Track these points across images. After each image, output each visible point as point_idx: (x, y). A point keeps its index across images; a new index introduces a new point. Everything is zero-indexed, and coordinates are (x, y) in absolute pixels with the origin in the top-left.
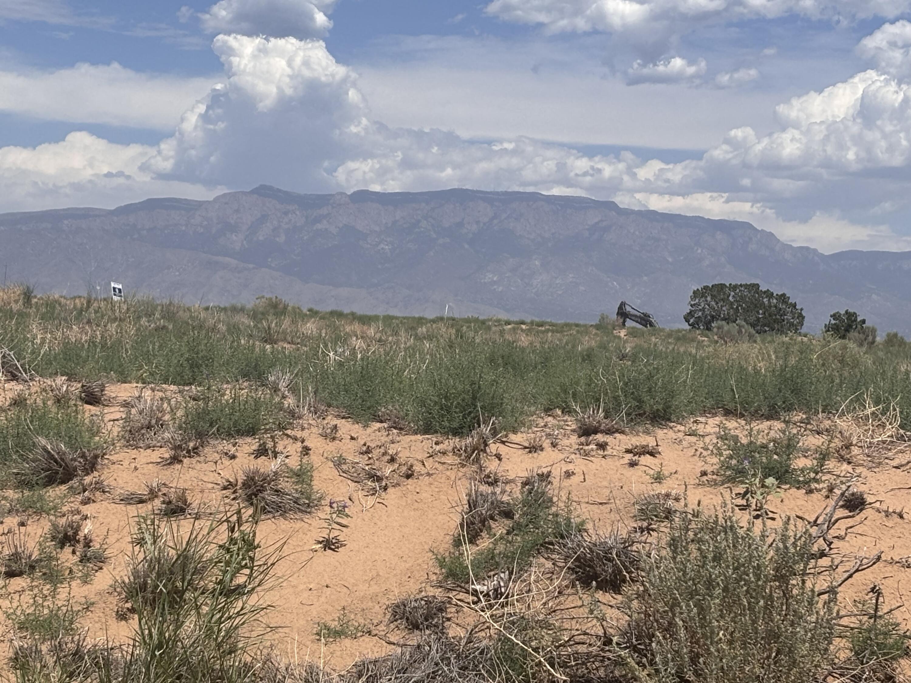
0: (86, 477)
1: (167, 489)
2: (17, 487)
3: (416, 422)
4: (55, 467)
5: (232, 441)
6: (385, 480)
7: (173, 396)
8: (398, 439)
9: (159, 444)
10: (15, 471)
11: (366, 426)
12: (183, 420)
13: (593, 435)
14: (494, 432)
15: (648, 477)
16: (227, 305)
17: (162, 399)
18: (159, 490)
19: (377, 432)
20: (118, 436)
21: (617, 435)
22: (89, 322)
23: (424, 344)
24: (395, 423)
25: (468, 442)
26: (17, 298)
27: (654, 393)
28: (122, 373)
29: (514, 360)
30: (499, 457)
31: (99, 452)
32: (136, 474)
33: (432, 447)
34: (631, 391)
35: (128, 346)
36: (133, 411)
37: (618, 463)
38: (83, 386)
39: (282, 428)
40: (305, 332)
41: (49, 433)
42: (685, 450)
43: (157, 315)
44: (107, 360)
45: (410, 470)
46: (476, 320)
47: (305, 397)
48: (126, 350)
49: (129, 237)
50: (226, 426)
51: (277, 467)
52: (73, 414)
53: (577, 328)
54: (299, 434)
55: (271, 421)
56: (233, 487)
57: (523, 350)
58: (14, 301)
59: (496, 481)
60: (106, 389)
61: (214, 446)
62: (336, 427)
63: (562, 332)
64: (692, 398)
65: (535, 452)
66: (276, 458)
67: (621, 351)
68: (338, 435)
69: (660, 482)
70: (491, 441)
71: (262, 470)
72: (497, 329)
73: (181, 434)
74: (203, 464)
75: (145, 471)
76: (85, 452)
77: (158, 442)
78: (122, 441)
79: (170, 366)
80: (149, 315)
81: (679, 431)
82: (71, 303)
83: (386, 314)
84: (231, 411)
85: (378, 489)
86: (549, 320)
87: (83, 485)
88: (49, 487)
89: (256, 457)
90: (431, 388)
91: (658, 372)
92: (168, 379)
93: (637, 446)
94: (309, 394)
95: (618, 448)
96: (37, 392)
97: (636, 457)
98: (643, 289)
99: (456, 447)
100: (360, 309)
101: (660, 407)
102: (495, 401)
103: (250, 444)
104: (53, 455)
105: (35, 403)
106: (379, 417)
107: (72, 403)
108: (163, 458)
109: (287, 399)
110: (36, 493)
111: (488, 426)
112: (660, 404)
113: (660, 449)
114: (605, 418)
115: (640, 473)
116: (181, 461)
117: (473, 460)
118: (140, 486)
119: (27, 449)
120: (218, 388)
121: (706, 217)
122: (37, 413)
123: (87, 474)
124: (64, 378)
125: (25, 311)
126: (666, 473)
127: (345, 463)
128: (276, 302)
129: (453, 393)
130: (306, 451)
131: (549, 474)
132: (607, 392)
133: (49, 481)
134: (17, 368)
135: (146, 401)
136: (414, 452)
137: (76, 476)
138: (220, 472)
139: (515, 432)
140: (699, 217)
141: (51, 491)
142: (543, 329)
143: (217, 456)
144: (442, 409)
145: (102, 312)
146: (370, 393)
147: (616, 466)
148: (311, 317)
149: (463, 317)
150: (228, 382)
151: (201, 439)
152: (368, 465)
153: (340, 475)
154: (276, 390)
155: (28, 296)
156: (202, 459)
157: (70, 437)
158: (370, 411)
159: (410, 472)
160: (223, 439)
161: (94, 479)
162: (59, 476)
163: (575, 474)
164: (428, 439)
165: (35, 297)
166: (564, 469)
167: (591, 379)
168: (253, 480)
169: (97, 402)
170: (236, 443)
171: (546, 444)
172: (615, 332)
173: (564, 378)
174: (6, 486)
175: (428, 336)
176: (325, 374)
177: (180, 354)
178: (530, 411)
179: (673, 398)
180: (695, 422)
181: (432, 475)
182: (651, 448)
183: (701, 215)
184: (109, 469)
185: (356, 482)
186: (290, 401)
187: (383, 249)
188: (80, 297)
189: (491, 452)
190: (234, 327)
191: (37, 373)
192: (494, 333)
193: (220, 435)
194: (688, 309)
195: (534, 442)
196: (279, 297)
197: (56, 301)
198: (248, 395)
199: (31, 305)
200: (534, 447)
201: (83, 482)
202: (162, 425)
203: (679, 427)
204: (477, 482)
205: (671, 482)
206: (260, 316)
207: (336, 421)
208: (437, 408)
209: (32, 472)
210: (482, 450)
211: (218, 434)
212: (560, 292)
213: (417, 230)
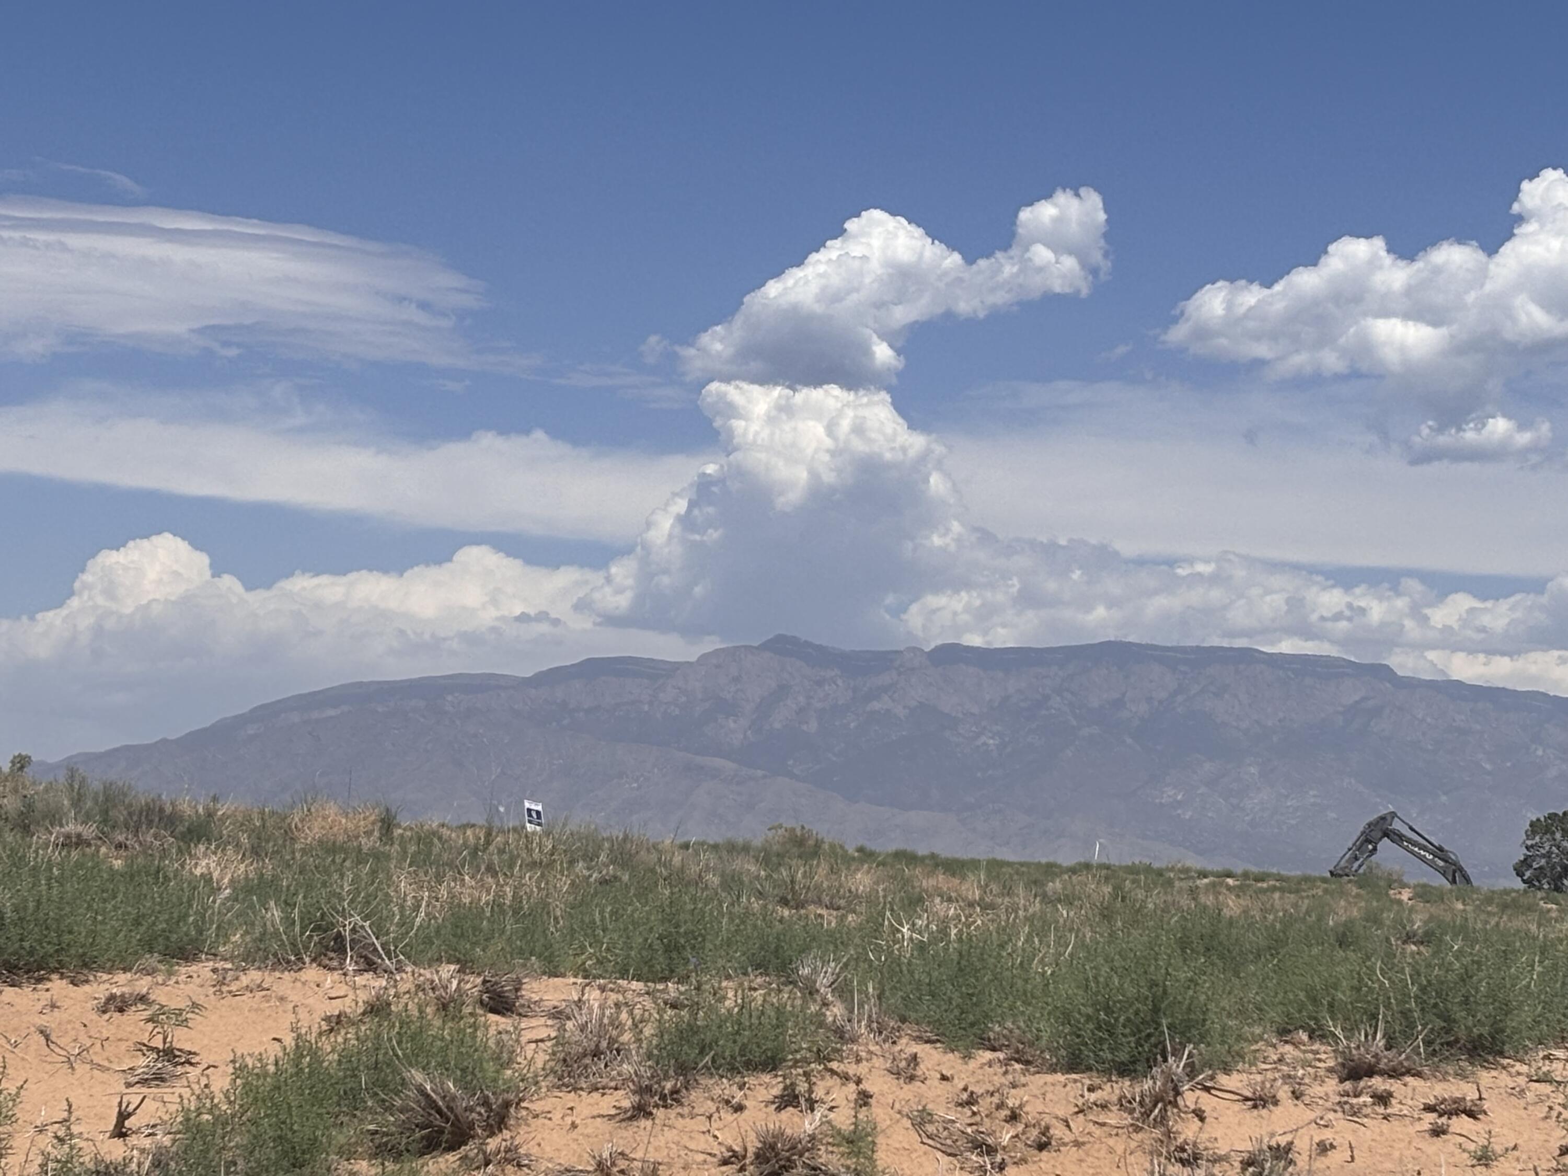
0: (489, 1140)
1: (627, 1163)
2: (374, 1156)
3: (1054, 1051)
4: (438, 1121)
5: (737, 1080)
6: (1000, 1152)
7: (637, 1000)
8: (1023, 1080)
9: (613, 1084)
10: (371, 1127)
11: (967, 1057)
12: (654, 1042)
13: (1366, 1079)
14: (1192, 1071)
15: (1466, 1155)
16: (720, 840)
17: (617, 1005)
18: (613, 1164)
19: (986, 1067)
20: (543, 1069)
21: (1408, 1079)
22: (490, 869)
23: (1057, 910)
24: (1017, 1051)
25: (1146, 1087)
26: (370, 827)
27: (1474, 1006)
28: (550, 960)
29: (1220, 943)
30: (1200, 1115)
31: (511, 1096)
32: (574, 1134)
33: (1082, 1096)
34: (1433, 1001)
35: (558, 913)
36: (569, 1025)
37: (1411, 1130)
38: (485, 982)
39: (821, 1057)
40: (853, 889)
41: (428, 1063)
42: (1530, 1108)
43: (603, 858)
44: (524, 936)
45: (1044, 1134)
46: (1148, 869)
47: (861, 1005)
48: (556, 919)
49: (554, 724)
50: (727, 1053)
51: (813, 1127)
52: (469, 1030)
53: (1325, 885)
54: (852, 1069)
55: (804, 1046)
56: (740, 1161)
57: (1231, 922)
58: (364, 833)
59: (1196, 1157)
60: (524, 986)
61: (707, 1089)
62: (915, 1057)
63: (1297, 891)
64: (1539, 1016)
65: (1264, 1107)
66: (812, 1110)
67: (1404, 928)
68: (919, 1073)
69: (1486, 1165)
70: (1186, 1087)
71: (789, 1132)
72: (1185, 885)
73: (650, 1067)
74: (688, 1120)
75: (589, 1131)
76: (488, 1097)
77: (611, 1080)
78: (550, 1078)
79: (631, 948)
80: (590, 857)
81: (1519, 1074)
82: (458, 837)
83: (991, 856)
84: (736, 1028)
85: (989, 1167)
86: (1275, 871)
87: (485, 1153)
88: (428, 1156)
89: (779, 1109)
90: (1081, 992)
91: (1479, 969)
92: (627, 971)
93: (1445, 1100)
94: (869, 999)
95: (1410, 1102)
96: (408, 992)
97: (1444, 1120)
98: (1440, 818)
99: (1125, 1097)
100: (947, 848)
101: (1485, 1031)
102: (1192, 1016)
103: (767, 1086)
104: (434, 1101)
105: (406, 1011)
106: (989, 1040)
107: (467, 1010)
108: (619, 1108)
109: (831, 1007)
110: (407, 1166)
111: (1181, 1059)
112: (1483, 1025)
113: (1486, 1105)
114: (1387, 1049)
115: (1451, 1148)
116: (651, 1114)
117: (1155, 1120)
118: (580, 1156)
119: (391, 1091)
120: (713, 987)
121: (1552, 694)
122: (409, 1028)
123: (492, 1134)
124: (452, 967)
125: (382, 849)
126: (1498, 1149)
127: (930, 1122)
128: (803, 835)
129: (1120, 1001)
130: (864, 1099)
131: (1289, 1147)
132: (1390, 1003)
133: (427, 1147)
134: (376, 950)
135: (591, 1009)
136: (1051, 1104)
137: (473, 1137)
138: (717, 1133)
139: (1227, 1071)
140: (1538, 692)
141: (430, 1163)
142: (1265, 885)
143: (711, 1106)
144: (1099, 1028)
145: (511, 852)
146: (974, 999)
147: (1408, 1134)
148: (862, 861)
149: (1124, 864)
150: (729, 977)
151: (685, 1075)
152: (971, 1125)
153: (922, 1143)
154: (811, 991)
155: (387, 824)
156: (686, 1110)
157: (464, 1070)
158: (975, 1030)
159: (1044, 1139)
160: (722, 1077)
161: (504, 1144)
162: (446, 1137)
163: (1334, 1147)
164: (1075, 1081)
165: (398, 826)
166: (1317, 1139)
167: (1360, 980)
168: (773, 1149)
169: (508, 1010)
170: (745, 1084)
171: (1284, 1093)
172: (1392, 892)
173: (1312, 976)
174: (355, 1152)
175: (1067, 896)
176: (895, 962)
177: (648, 927)
178: (1252, 1034)
179: (1506, 1015)
180: (1547, 1057)
181: (1083, 1144)
182: (1469, 1104)
183: (1541, 690)
184: (529, 1125)
185: (950, 1155)
186: (836, 1012)
187: (985, 744)
188: (473, 826)
189: (1186, 1106)
190: (733, 877)
191: (409, 958)
192: (1180, 891)
193: (717, 1069)
194: (1520, 854)
195: (1262, 1090)
196: (807, 827)
197: (434, 833)
198: (764, 1001)
199: (392, 839)
200: (1261, 1099)
201: (484, 1147)
202: (618, 1051)
203: (1519, 1067)
204: (1163, 1160)
205: (1507, 1165)
206: (774, 859)
207: (916, 1048)
208: (1091, 1026)
209: (400, 1130)
210: (1170, 1102)
211: (714, 1068)
212: (1293, 822)
213: (1044, 712)
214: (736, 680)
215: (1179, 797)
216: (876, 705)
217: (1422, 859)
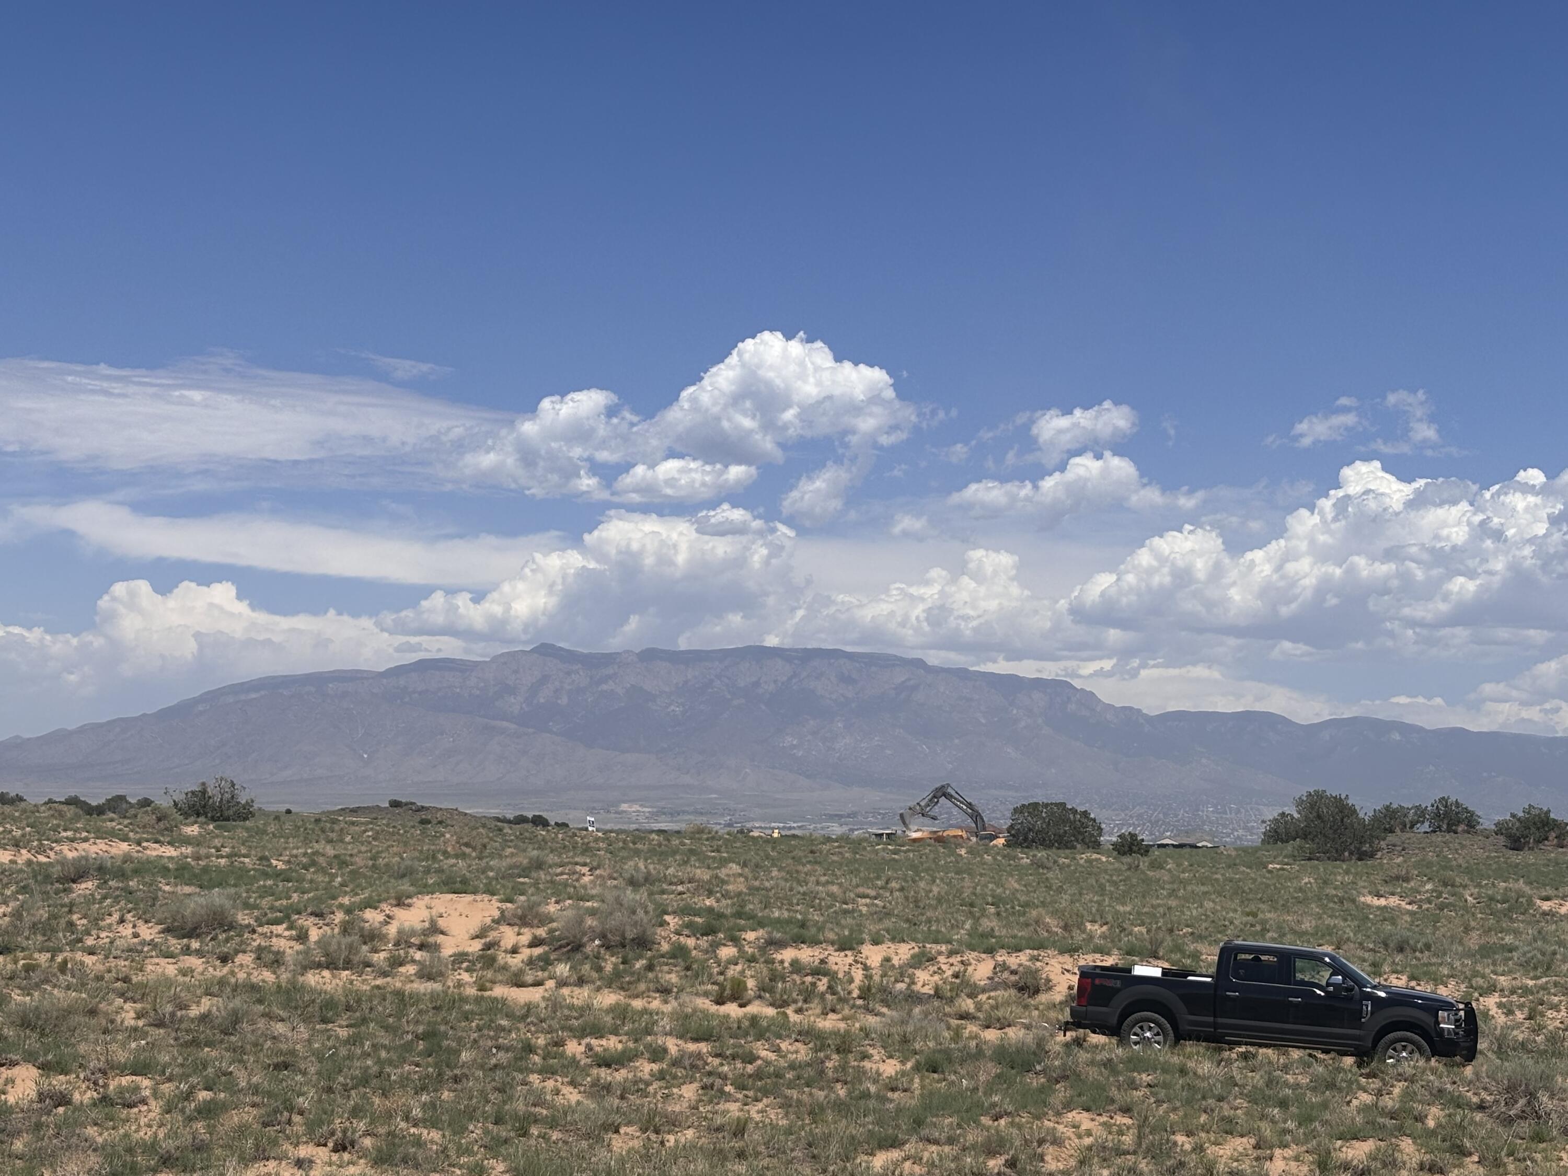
49: (399, 701)
187: (673, 711)
212: (865, 757)
213: (710, 690)
214: (516, 672)
215: (795, 742)
216: (604, 687)
217: (961, 808)
